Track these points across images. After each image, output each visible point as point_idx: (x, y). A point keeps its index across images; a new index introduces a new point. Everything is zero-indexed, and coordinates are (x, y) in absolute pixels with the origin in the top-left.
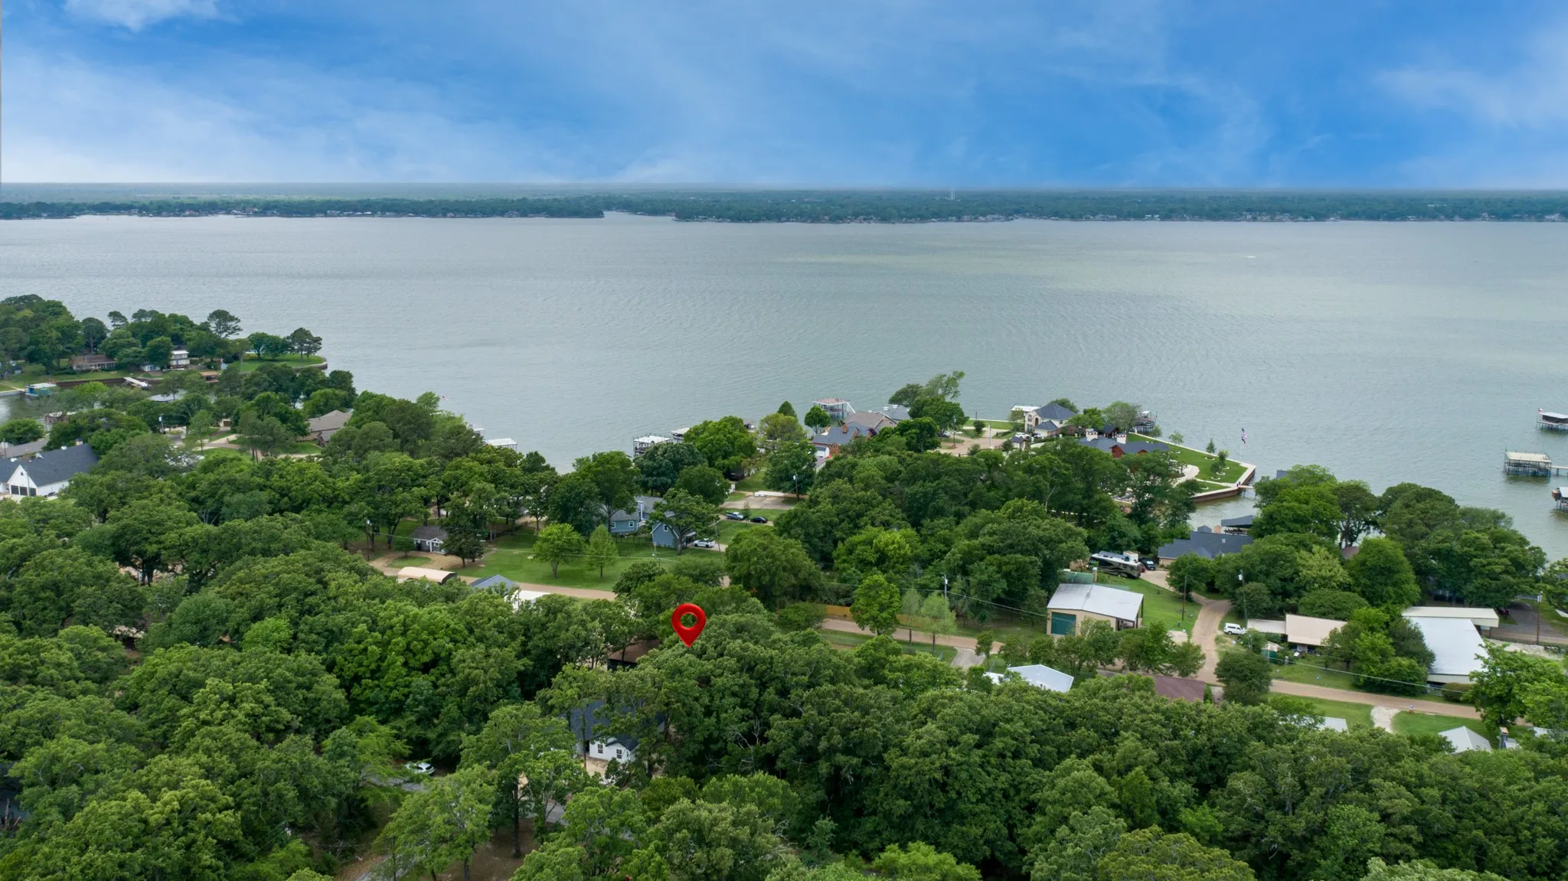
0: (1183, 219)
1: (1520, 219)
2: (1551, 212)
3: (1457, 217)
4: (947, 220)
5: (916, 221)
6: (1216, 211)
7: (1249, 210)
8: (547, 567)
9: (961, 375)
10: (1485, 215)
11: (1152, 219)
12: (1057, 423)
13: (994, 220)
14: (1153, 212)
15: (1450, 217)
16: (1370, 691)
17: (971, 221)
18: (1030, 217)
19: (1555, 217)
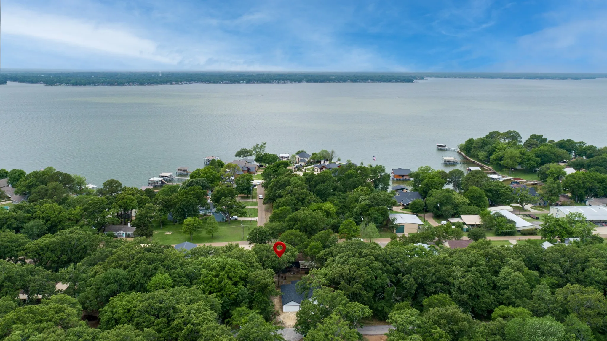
0: (254, 83)
1: (359, 82)
2: (368, 80)
3: (341, 81)
4: (166, 84)
5: (154, 85)
6: (265, 79)
7: (276, 79)
8: (188, 236)
9: (265, 144)
10: (349, 80)
11: (243, 83)
12: (306, 159)
13: (185, 84)
14: (243, 80)
15: (339, 81)
16: (504, 236)
17: (176, 84)
18: (197, 82)
19: (369, 81)
